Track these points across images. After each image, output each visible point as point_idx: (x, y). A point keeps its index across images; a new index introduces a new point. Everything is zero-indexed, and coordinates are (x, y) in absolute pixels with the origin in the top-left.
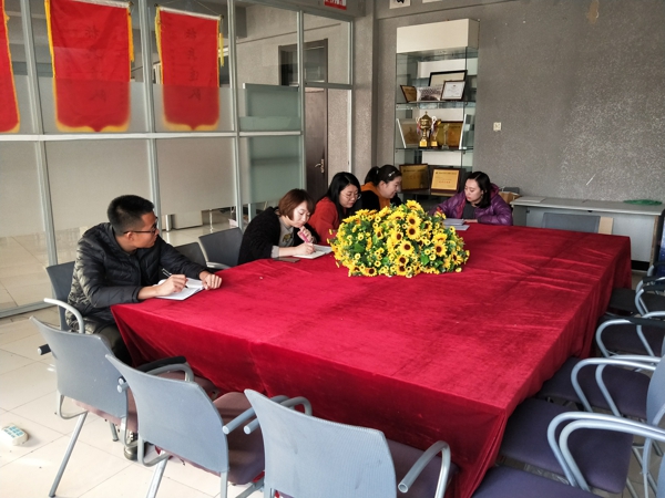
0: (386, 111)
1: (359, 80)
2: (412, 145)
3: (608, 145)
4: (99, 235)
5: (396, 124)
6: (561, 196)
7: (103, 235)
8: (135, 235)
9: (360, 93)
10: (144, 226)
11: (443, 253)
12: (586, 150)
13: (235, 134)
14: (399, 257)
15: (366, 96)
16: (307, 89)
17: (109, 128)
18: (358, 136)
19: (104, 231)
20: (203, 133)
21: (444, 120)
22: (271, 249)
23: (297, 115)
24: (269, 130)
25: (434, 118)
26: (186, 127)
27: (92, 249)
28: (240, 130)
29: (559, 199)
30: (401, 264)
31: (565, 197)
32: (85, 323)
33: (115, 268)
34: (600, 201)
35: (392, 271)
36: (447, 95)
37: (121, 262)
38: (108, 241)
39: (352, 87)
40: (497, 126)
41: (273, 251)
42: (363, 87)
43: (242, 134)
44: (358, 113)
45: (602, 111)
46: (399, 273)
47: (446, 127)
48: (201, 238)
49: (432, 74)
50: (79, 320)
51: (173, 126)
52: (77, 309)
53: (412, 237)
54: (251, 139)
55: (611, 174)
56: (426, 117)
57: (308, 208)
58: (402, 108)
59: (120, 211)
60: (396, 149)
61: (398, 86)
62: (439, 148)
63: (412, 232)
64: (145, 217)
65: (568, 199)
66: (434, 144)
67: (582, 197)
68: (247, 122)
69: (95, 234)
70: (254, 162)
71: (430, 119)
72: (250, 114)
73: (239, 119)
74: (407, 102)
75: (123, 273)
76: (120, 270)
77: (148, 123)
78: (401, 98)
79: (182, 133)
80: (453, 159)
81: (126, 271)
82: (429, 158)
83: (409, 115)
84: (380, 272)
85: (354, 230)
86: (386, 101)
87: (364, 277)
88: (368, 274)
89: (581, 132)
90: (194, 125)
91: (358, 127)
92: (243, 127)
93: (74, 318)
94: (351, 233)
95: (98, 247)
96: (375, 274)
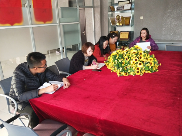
0: (105, 14)
1: (95, 5)
2: (114, 25)
3: (178, 22)
4: (22, 69)
5: (108, 18)
6: (163, 39)
7: (24, 68)
8: (38, 69)
9: (96, 9)
10: (42, 65)
11: (153, 65)
12: (171, 24)
13: (59, 24)
14: (137, 68)
15: (98, 10)
16: (80, 8)
17: (16, 24)
18: (96, 23)
19: (24, 67)
20: (48, 24)
21: (123, 16)
22: (82, 67)
23: (77, 17)
24: (69, 22)
25: (121, 16)
26: (42, 23)
27: (20, 76)
28: (60, 23)
29: (162, 40)
30: (137, 71)
31: (164, 39)
32: (18, 104)
33: (30, 83)
34: (175, 40)
35: (134, 73)
36: (125, 8)
37: (32, 80)
38: (26, 71)
39: (93, 7)
40: (142, 18)
41: (83, 68)
42: (97, 7)
43: (61, 24)
44: (96, 15)
45: (176, 11)
46: (137, 74)
47: (124, 19)
48: (55, 63)
49: (119, 2)
50: (15, 103)
51: (38, 23)
52: (14, 98)
53: (141, 60)
54: (63, 25)
55: (179, 31)
56: (118, 16)
57: (92, 49)
58: (110, 13)
59: (32, 59)
60: (109, 26)
61: (109, 6)
62: (122, 25)
63: (141, 58)
64: (42, 62)
65: (164, 40)
66: (121, 24)
67: (169, 39)
68: (62, 20)
69: (21, 68)
70: (65, 33)
71: (119, 16)
72: (62, 17)
73: (59, 19)
74: (112, 11)
75: (33, 84)
76: (32, 83)
77: (29, 22)
78: (110, 10)
79: (41, 24)
80: (128, 29)
81: (33, 83)
82: (119, 29)
83: (112, 15)
84: (130, 74)
85: (117, 58)
86: (104, 11)
87: (124, 76)
88: (125, 75)
89: (169, 18)
90: (45, 22)
91: (96, 20)
92: (61, 22)
93: (12, 102)
94: (116, 59)
95: (22, 75)
96: (128, 75)
